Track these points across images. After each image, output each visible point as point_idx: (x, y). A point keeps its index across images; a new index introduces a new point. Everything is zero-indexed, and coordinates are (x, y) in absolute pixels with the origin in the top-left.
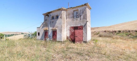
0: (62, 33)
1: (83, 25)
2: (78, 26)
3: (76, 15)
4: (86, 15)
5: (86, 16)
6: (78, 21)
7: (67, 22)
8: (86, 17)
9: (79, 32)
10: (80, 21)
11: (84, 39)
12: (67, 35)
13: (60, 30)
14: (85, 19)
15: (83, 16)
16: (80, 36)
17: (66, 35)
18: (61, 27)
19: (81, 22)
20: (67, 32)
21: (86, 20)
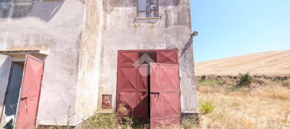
0: (80, 74)
1: (177, 46)
2: (158, 48)
3: (147, 7)
4: (189, 10)
5: (189, 15)
6: (156, 30)
7: (105, 28)
8: (190, 19)
9: (165, 73)
10: (167, 32)
11: (186, 105)
12: (104, 85)
13: (68, 56)
14: (183, 24)
15: (179, 14)
16: (168, 89)
17: (100, 88)
18: (78, 44)
19: (168, 36)
20: (101, 72)
21: (190, 27)
